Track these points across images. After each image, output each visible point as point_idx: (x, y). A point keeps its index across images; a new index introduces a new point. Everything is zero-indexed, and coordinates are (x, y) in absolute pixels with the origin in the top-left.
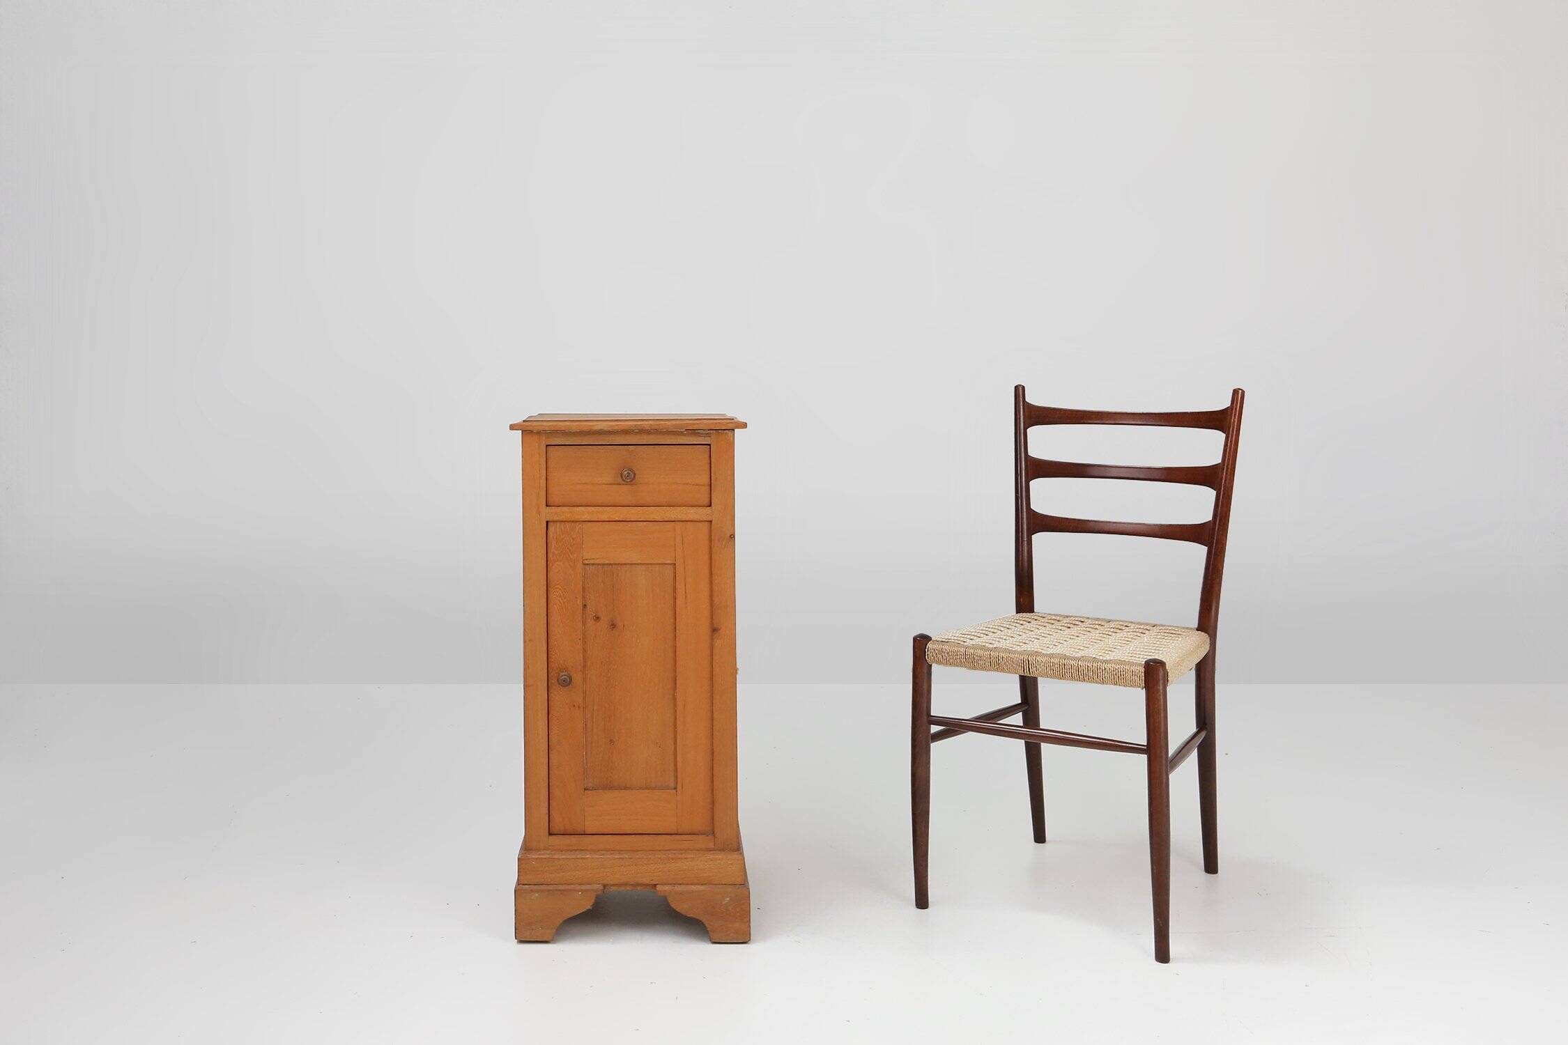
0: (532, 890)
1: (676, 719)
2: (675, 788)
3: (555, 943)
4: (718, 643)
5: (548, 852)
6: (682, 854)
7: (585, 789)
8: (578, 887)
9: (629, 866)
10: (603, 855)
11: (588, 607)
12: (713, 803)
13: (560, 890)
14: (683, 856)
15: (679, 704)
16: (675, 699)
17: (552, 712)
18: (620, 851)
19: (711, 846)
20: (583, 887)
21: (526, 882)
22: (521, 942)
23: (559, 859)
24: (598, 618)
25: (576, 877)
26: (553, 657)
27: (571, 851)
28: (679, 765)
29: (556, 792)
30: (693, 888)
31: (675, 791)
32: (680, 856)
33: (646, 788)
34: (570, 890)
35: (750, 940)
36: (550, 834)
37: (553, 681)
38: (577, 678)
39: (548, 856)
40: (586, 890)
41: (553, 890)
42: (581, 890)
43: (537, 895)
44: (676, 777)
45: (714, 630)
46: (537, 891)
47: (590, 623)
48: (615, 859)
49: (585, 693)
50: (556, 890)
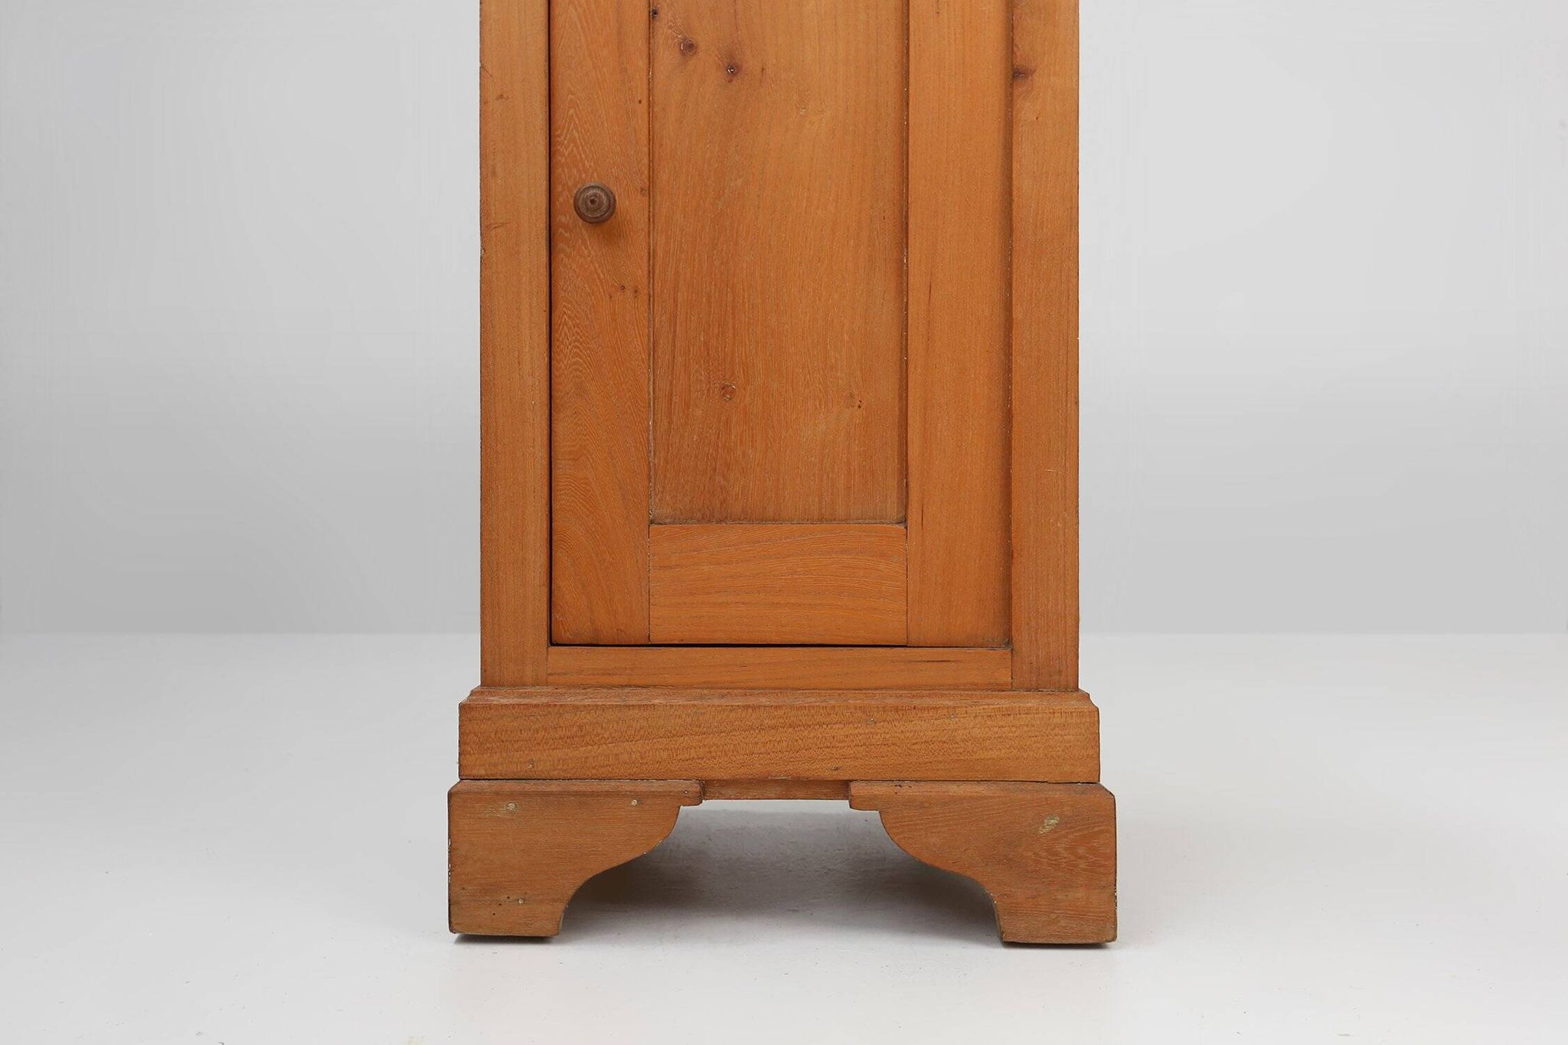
0: (497, 794)
1: (905, 327)
2: (904, 521)
3: (561, 942)
4: (1026, 110)
5: (545, 689)
6: (922, 697)
7: (652, 522)
8: (627, 786)
9: (772, 728)
10: (702, 697)
11: (662, 14)
12: (1008, 555)
13: (576, 794)
14: (928, 702)
15: (917, 279)
16: (902, 272)
17: (561, 307)
18: (749, 690)
19: (1005, 677)
20: (642, 786)
21: (482, 772)
22: (469, 938)
23: (576, 708)
24: (689, 48)
25: (625, 757)
26: (563, 152)
27: (611, 687)
28: (914, 451)
29: (567, 524)
30: (954, 789)
31: (902, 527)
32: (916, 702)
33: (821, 520)
34: (608, 794)
35: (1114, 939)
36: (552, 643)
37: (563, 219)
38: (630, 206)
39: (544, 700)
40: (654, 795)
41: (560, 794)
42: (641, 797)
43: (512, 806)
44: (905, 489)
45: (1016, 74)
46: (511, 796)
47: (667, 57)
48: (733, 709)
49: (651, 255)
50: (570, 794)
